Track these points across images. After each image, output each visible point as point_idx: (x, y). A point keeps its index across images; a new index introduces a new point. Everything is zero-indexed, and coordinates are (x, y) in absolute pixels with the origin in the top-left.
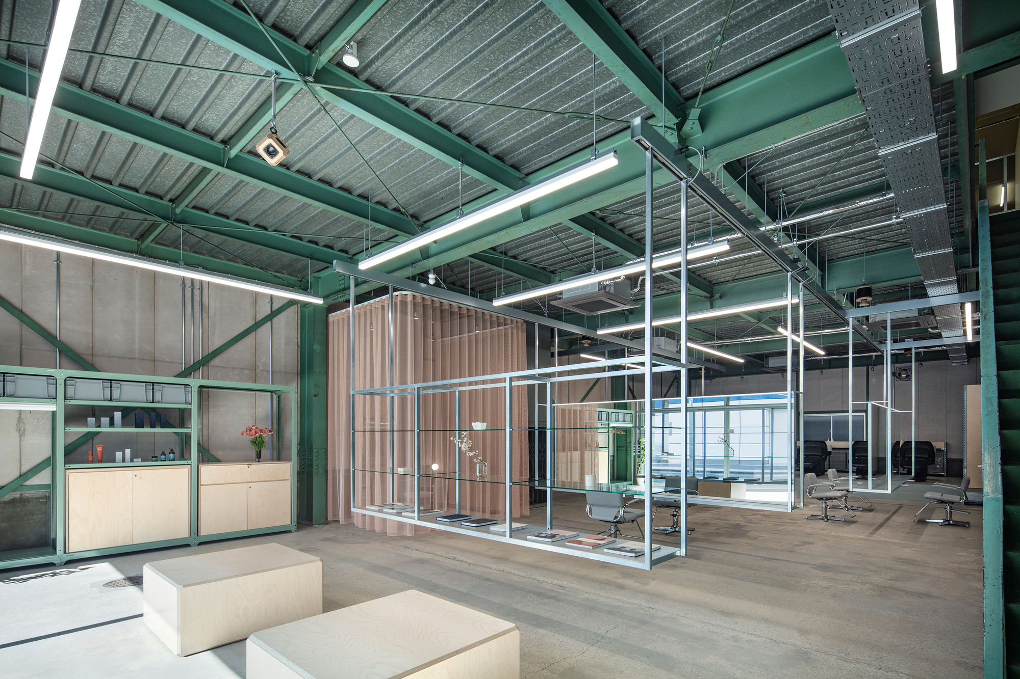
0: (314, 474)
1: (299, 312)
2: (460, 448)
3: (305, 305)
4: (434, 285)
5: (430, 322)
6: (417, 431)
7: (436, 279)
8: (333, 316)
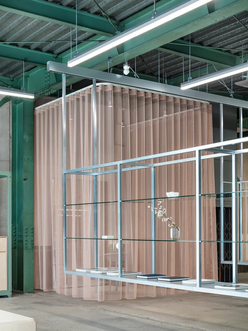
0: (24, 248)
1: (11, 107)
2: (155, 215)
3: (16, 101)
4: (129, 75)
5: (120, 110)
6: (119, 201)
7: (130, 70)
8: (39, 109)
